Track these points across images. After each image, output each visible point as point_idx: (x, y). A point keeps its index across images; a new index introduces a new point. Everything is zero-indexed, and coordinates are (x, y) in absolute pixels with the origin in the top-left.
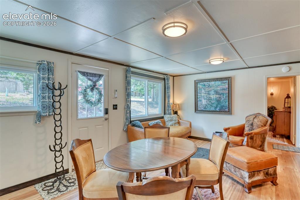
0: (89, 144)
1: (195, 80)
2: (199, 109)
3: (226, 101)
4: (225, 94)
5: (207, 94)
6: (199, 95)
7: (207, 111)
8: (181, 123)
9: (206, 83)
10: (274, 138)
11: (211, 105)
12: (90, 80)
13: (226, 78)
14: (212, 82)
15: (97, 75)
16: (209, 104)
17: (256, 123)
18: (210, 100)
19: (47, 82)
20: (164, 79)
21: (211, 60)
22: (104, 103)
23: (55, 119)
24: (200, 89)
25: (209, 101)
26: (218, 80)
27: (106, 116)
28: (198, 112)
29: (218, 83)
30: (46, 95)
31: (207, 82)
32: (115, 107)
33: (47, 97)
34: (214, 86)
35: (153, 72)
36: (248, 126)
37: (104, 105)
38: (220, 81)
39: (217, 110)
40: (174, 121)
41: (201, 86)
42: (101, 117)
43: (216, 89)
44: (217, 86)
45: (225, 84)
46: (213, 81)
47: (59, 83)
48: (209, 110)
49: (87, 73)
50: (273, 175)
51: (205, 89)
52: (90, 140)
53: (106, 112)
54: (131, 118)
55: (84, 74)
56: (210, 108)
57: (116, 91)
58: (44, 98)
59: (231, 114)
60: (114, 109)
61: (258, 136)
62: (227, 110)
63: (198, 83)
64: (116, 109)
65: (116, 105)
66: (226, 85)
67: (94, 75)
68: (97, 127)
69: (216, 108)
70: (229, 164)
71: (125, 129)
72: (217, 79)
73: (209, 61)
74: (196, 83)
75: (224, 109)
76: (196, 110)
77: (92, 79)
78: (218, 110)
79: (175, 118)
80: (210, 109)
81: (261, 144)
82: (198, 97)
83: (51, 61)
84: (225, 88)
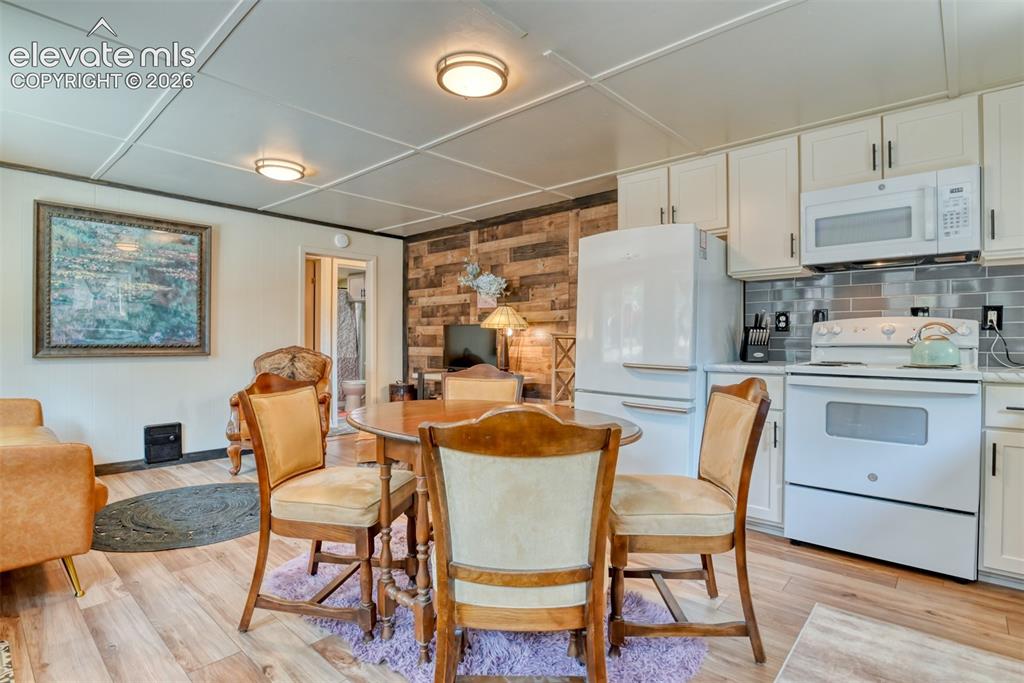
2: (59, 339)
3: (189, 308)
4: (185, 284)
6: (61, 276)
7: (106, 347)
9: (101, 227)
11: (125, 324)
24: (64, 245)
26: (160, 225)
28: (53, 352)
29: (161, 238)
31: (106, 226)
38: (167, 230)
39: (154, 340)
41: (71, 236)
43: (148, 259)
44: (154, 251)
45: (189, 247)
46: (139, 226)
51: (96, 253)
56: (121, 333)
59: (208, 354)
62: (193, 340)
63: (56, 219)
69: (146, 333)
74: (44, 217)
78: (159, 343)
80: (121, 339)
82: (56, 283)
84: (188, 263)
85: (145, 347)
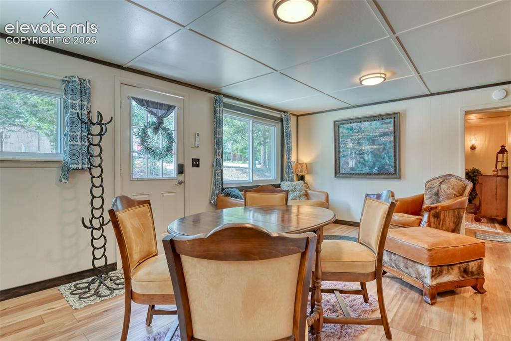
0: (145, 208)
1: (336, 120)
2: (342, 171)
3: (390, 154)
4: (388, 143)
5: (356, 145)
6: (343, 147)
7: (357, 174)
8: (311, 196)
9: (354, 125)
10: (477, 223)
11: (363, 164)
12: (152, 113)
13: (390, 114)
14: (364, 123)
15: (164, 106)
16: (359, 162)
17: (444, 191)
18: (362, 154)
19: (78, 111)
20: (281, 120)
21: (362, 77)
22: (177, 154)
23: (91, 174)
24: (343, 135)
25: (360, 156)
26: (375, 118)
27: (181, 178)
28: (340, 175)
29: (376, 124)
30: (77, 133)
31: (356, 124)
32: (196, 163)
33: (78, 137)
34: (369, 129)
35: (262, 106)
36: (430, 198)
37: (177, 159)
38: (378, 120)
39: (374, 171)
40: (298, 192)
41: (345, 131)
42: (172, 179)
43: (372, 134)
44: (374, 130)
45: (389, 125)
46: (368, 121)
47: (99, 113)
48: (359, 172)
49: (147, 102)
50: (476, 274)
51: (353, 136)
52: (148, 202)
53: (181, 170)
54: (224, 183)
55: (141, 102)
56: (362, 168)
57: (198, 135)
58: (73, 138)
59: (399, 178)
60: (194, 166)
61: (449, 212)
62: (392, 170)
63: (340, 126)
64: (198, 166)
65: (198, 160)
66: (389, 127)
67: (160, 106)
68: (164, 195)
69: (372, 168)
70: (395, 254)
71: (212, 202)
72: (374, 117)
73: (360, 80)
74: (337, 125)
75: (386, 169)
76: (338, 173)
77: (156, 112)
78: (376, 172)
79: (299, 187)
80: (362, 170)
81: (453, 228)
82: (341, 150)
83: (87, 78)
84: (389, 133)
85: (371, 174)
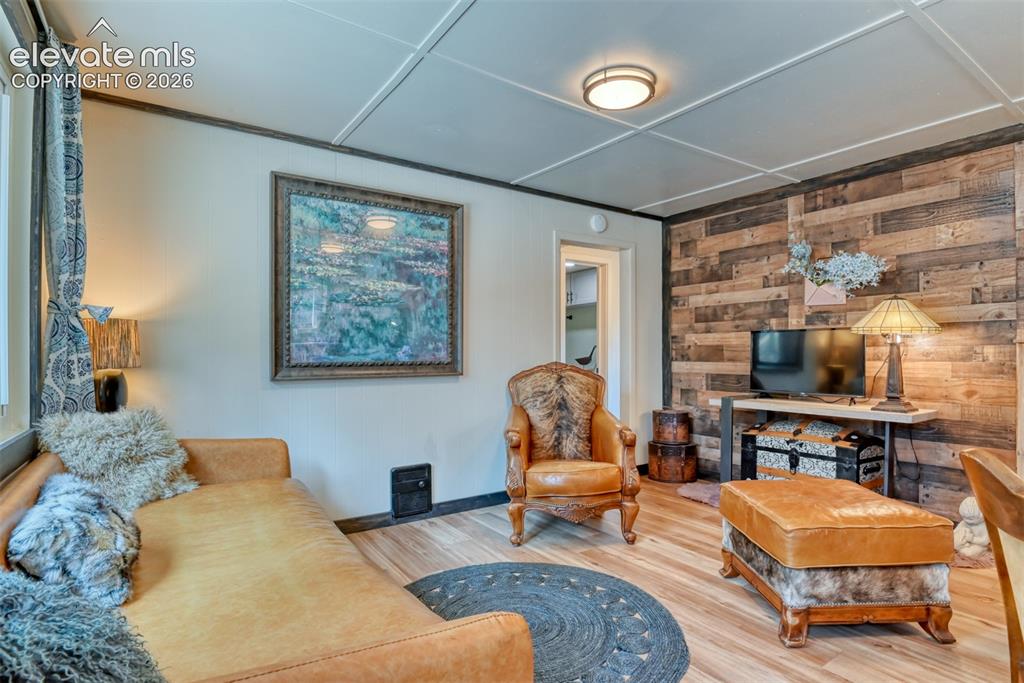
1: (280, 170)
2: (299, 356)
3: (439, 313)
4: (434, 281)
5: (348, 272)
6: (302, 272)
7: (352, 366)
9: (344, 208)
11: (370, 335)
13: (443, 206)
14: (376, 210)
16: (359, 329)
18: (365, 304)
24: (304, 232)
25: (362, 309)
26: (407, 205)
28: (294, 373)
31: (350, 206)
38: (414, 211)
39: (401, 355)
41: (312, 220)
43: (395, 249)
44: (401, 239)
45: (439, 233)
48: (357, 360)
56: (367, 347)
59: (461, 374)
62: (443, 354)
63: (295, 197)
66: (439, 238)
69: (395, 345)
72: (406, 199)
74: (285, 192)
75: (429, 351)
76: (282, 364)
78: (406, 359)
80: (365, 354)
82: (296, 282)
84: (438, 254)
